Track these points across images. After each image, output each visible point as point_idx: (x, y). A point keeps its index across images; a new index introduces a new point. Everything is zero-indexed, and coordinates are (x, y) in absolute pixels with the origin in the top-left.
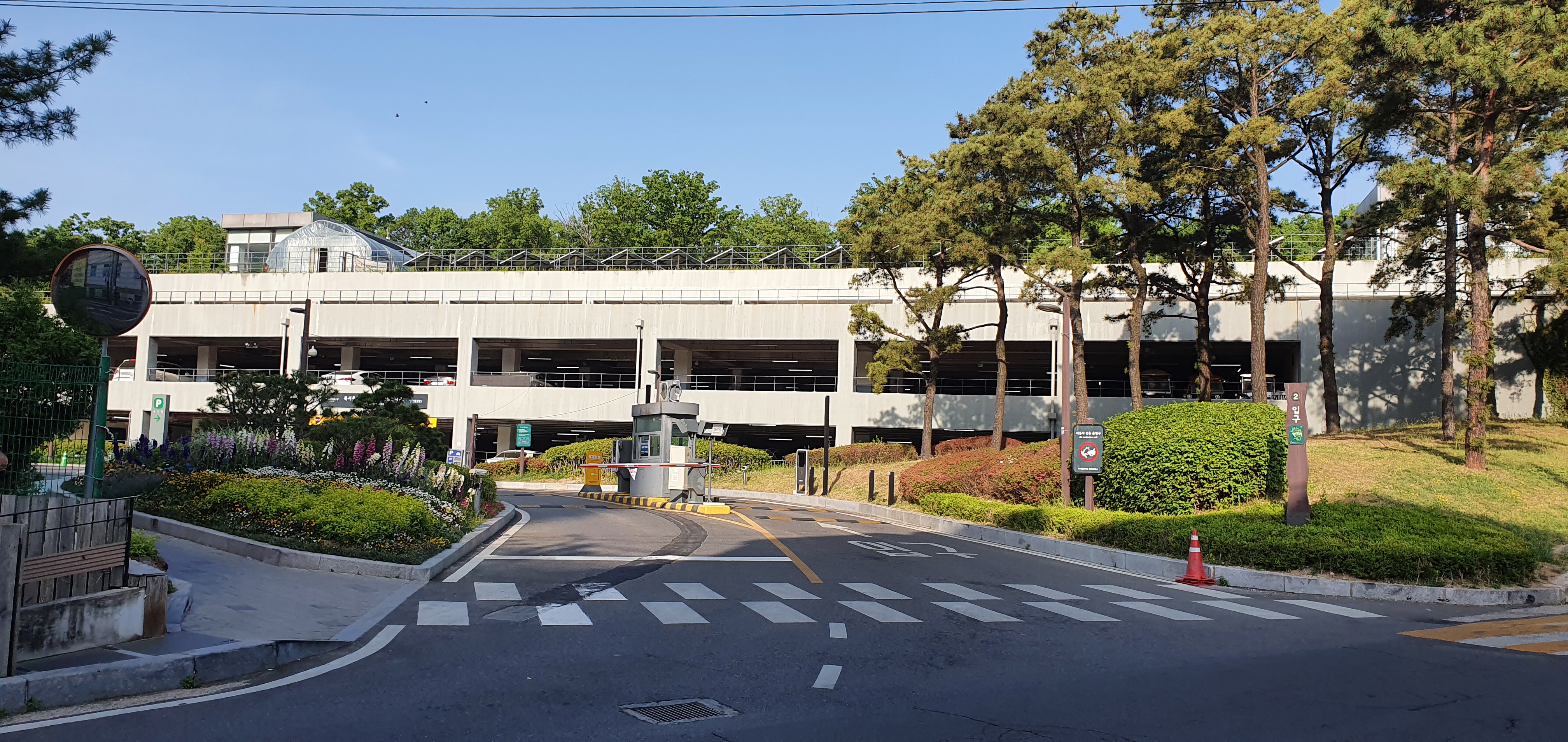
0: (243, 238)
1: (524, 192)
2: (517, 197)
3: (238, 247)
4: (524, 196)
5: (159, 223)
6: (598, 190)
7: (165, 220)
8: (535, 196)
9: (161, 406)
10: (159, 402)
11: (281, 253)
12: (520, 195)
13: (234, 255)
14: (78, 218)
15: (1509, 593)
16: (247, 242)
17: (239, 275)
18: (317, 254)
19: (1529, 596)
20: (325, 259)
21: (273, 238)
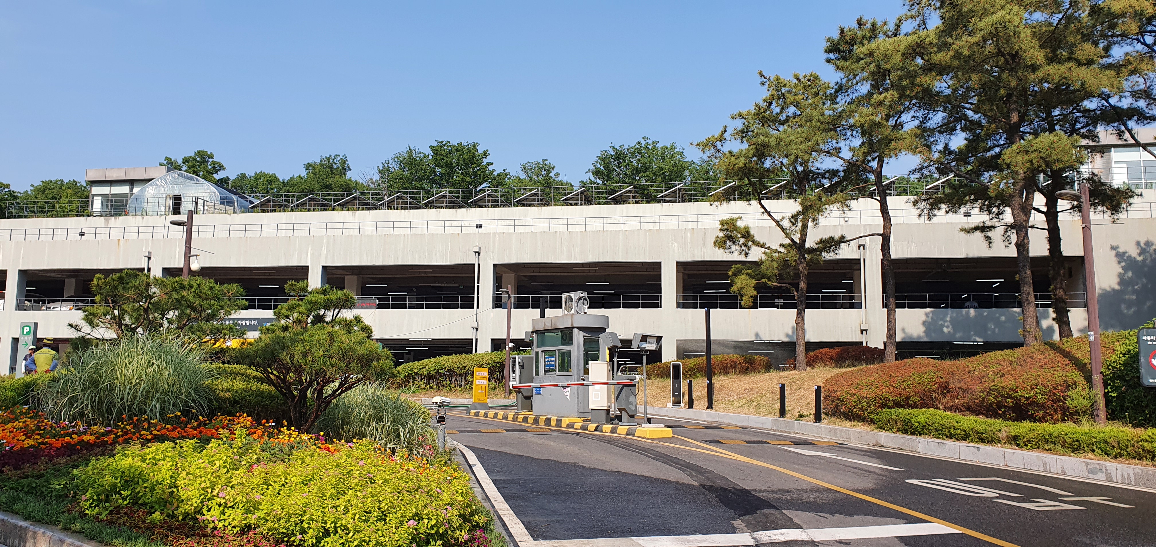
0: (105, 190)
1: (335, 158)
2: (329, 162)
3: (100, 198)
4: (335, 161)
5: (32, 185)
6: (394, 156)
7: (37, 183)
8: (344, 162)
9: (28, 333)
10: (27, 329)
11: (138, 200)
12: (331, 160)
13: (97, 205)
16: (108, 193)
17: (102, 218)
18: (172, 201)
20: (180, 204)
21: (132, 190)
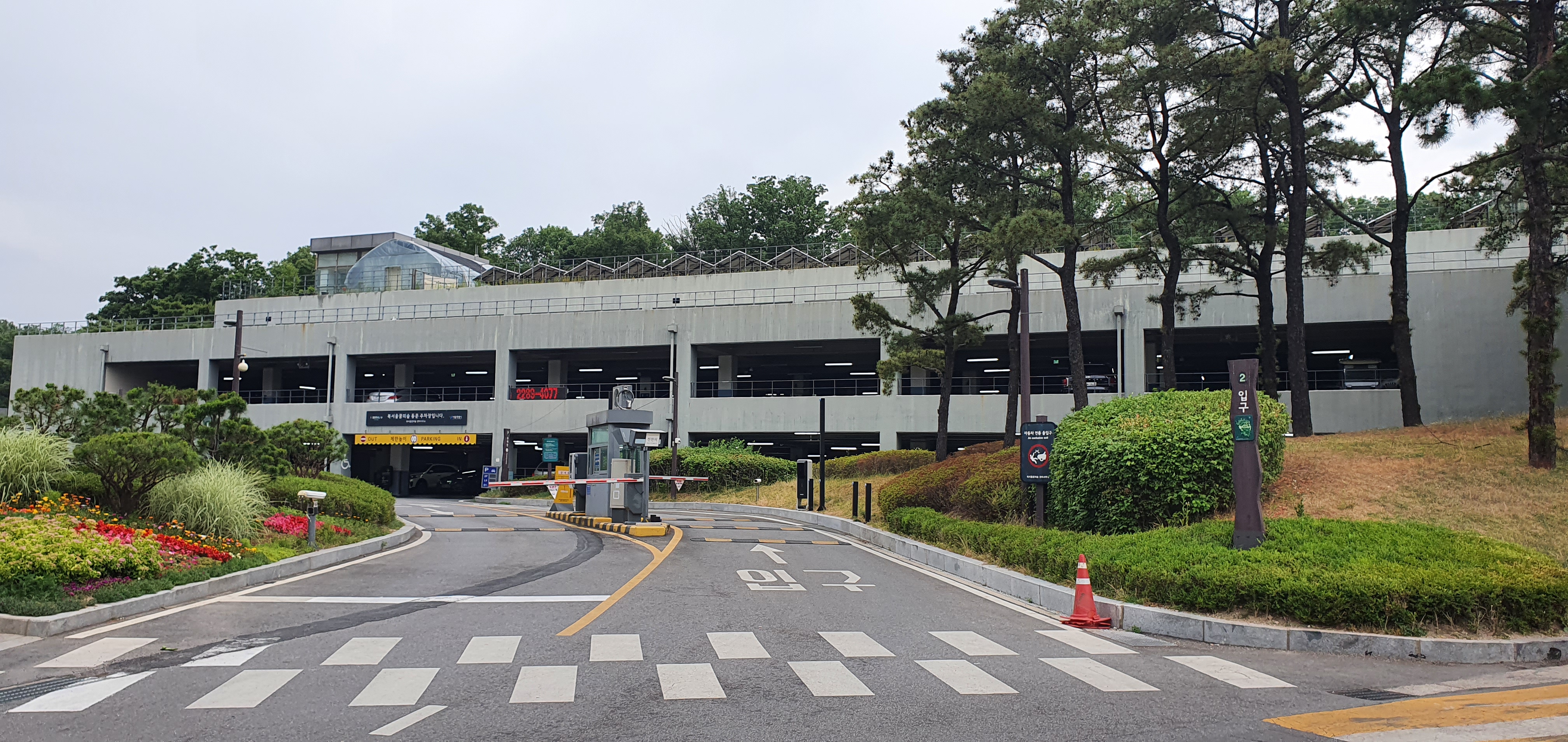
0: (339, 261)
1: (629, 206)
2: (623, 212)
3: (327, 271)
4: (630, 210)
6: (704, 200)
8: (641, 209)
11: (358, 272)
12: (625, 210)
13: (324, 279)
14: (206, 251)
15: (1519, 646)
19: (1553, 650)
